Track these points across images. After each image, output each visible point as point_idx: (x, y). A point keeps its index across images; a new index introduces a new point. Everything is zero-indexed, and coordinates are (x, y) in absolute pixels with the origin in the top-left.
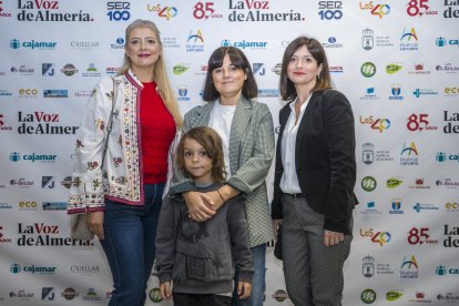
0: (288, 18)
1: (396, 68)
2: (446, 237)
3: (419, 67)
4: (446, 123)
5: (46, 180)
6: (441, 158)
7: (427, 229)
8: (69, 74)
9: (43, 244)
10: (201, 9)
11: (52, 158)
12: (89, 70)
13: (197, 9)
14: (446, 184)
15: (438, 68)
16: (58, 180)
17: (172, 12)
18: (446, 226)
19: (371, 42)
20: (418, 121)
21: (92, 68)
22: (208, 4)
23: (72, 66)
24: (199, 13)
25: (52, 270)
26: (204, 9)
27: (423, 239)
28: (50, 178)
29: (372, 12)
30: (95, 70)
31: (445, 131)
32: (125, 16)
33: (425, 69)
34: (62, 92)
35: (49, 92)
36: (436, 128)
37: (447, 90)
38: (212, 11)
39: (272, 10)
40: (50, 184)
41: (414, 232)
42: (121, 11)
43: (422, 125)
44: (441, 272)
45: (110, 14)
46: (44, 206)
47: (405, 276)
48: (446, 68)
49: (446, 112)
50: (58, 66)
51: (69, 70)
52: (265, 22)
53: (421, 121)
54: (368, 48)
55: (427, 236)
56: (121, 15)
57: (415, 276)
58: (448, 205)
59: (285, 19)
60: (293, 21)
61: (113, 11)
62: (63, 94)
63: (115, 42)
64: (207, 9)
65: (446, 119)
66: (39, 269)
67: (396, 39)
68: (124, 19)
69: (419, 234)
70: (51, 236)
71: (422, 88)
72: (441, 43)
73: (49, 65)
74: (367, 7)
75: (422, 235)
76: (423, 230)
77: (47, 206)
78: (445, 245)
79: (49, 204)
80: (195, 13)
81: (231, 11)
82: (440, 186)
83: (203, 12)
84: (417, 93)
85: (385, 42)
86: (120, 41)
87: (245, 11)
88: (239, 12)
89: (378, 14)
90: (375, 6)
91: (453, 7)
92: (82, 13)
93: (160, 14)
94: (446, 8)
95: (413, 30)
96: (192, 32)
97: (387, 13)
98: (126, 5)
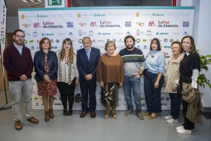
1: (145, 40)
3: (151, 40)
8: (58, 42)
17: (85, 25)
19: (139, 33)
22: (94, 22)
23: (58, 40)
29: (139, 25)
34: (56, 47)
35: (53, 47)
38: (96, 24)
39: (112, 24)
45: (68, 26)
50: (55, 40)
54: (138, 35)
59: (116, 27)
60: (118, 27)
67: (145, 32)
68: (72, 27)
72: (157, 34)
73: (52, 40)
74: (138, 23)
80: (91, 25)
81: (101, 24)
85: (143, 33)
86: (71, 33)
87: (105, 24)
88: (103, 25)
89: (141, 25)
90: (140, 23)
91: (161, 24)
92: (60, 25)
93: (81, 25)
94: (159, 24)
95: (150, 30)
96: (90, 30)
97: (143, 25)
98: (72, 23)
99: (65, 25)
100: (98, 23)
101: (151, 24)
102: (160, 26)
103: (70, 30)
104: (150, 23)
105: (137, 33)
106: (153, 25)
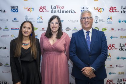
0: (70, 12)
1: (105, 29)
3: (113, 29)
6: (118, 58)
7: (112, 80)
10: (42, 9)
12: (5, 28)
13: (41, 9)
14: (119, 66)
15: (118, 30)
17: (32, 9)
18: (118, 79)
19: (97, 21)
20: (112, 46)
21: (6, 28)
22: (44, 7)
24: (41, 10)
26: (43, 9)
29: (98, 11)
30: (7, 28)
31: (120, 50)
32: (17, 11)
33: (114, 30)
36: (117, 49)
37: (121, 37)
38: (46, 9)
39: (65, 9)
41: (108, 81)
42: (15, 9)
43: (113, 48)
45: (11, 10)
48: (121, 30)
49: (120, 44)
52: (63, 13)
53: (113, 46)
56: (15, 10)
58: (119, 73)
59: (69, 12)
60: (72, 13)
61: (13, 9)
64: (44, 9)
65: (120, 46)
67: (105, 20)
68: (16, 12)
69: (110, 82)
71: (113, 36)
74: (96, 9)
75: (111, 82)
76: (111, 80)
81: (52, 10)
82: (117, 67)
83: (43, 10)
84: (112, 38)
85: (102, 21)
86: (15, 19)
87: (56, 10)
88: (54, 10)
89: (100, 11)
90: (99, 9)
91: (124, 9)
92: (2, 10)
93: (28, 10)
94: (122, 10)
95: (111, 17)
96: (38, 16)
97: (103, 11)
98: (17, 7)
99: (8, 10)
100: (49, 8)
101: (112, 9)
103: (15, 15)
105: (95, 21)
106: (114, 10)
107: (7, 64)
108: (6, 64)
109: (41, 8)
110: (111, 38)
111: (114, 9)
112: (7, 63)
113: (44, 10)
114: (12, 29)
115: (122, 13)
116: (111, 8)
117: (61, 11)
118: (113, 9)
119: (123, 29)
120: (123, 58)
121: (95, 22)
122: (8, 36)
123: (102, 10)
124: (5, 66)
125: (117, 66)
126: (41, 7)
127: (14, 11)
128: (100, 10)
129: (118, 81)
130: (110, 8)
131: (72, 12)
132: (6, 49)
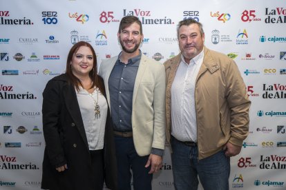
0: (163, 22)
1: (234, 56)
2: (261, 163)
3: (248, 56)
4: (264, 92)
5: (6, 129)
6: (260, 114)
7: (250, 158)
8: (19, 60)
9: (6, 168)
10: (105, 16)
11: (10, 114)
12: (32, 57)
13: (102, 16)
14: (263, 130)
15: (260, 56)
16: (14, 128)
17: (85, 18)
18: (262, 156)
19: (217, 39)
21: (34, 56)
22: (109, 13)
23: (20, 54)
24: (104, 19)
25: (13, 184)
26: (107, 16)
27: (247, 164)
28: (9, 127)
29: (219, 19)
30: (36, 57)
31: (264, 97)
32: (54, 21)
33: (252, 57)
34: (15, 71)
35: (6, 71)
36: (258, 95)
37: (266, 70)
38: (112, 17)
40: (9, 131)
41: (242, 160)
42: (51, 18)
43: (249, 93)
44: (257, 184)
45: (44, 19)
46: (6, 145)
47: (235, 186)
48: (266, 57)
49: (264, 85)
50: (11, 55)
51: (19, 57)
52: (148, 25)
53: (249, 90)
54: (215, 43)
55: (250, 163)
56: (52, 20)
57: (241, 186)
58: (263, 144)
59: (161, 23)
60: (167, 24)
61: (46, 18)
62: (15, 73)
63: (48, 39)
65: (264, 89)
66: (4, 184)
67: (234, 38)
68: (54, 23)
69: (245, 162)
70: (12, 163)
71: (250, 69)
72: (263, 40)
73: (5, 54)
74: (215, 15)
75: (247, 161)
76: (247, 159)
77: (7, 145)
78: (261, 168)
79: (9, 144)
80: (101, 19)
83: (107, 19)
84: (247, 73)
85: (227, 39)
86: (52, 38)
89: (222, 20)
90: (220, 15)
91: (271, 16)
92: (26, 19)
93: (77, 20)
94: (267, 17)
95: (245, 31)
96: (98, 31)
97: (229, 19)
98: (54, 14)
99: (37, 19)
101: (247, 15)
102: (268, 21)
103: (51, 29)
104: (245, 14)
105: (214, 39)
106: (251, 18)
107: (36, 129)
108: (34, 130)
109: (103, 14)
110: (245, 72)
111: (251, 15)
112: (36, 127)
113: (109, 19)
114: (46, 57)
115: (266, 22)
116: (245, 13)
117: (145, 21)
118: (249, 15)
119: (270, 55)
120: (271, 114)
121: (213, 41)
122: (37, 72)
123: (227, 17)
124: (31, 133)
125: (258, 129)
126: (104, 12)
127: (49, 21)
128: (222, 18)
129: (261, 160)
130: (243, 13)
131: (165, 23)
132: (33, 98)
